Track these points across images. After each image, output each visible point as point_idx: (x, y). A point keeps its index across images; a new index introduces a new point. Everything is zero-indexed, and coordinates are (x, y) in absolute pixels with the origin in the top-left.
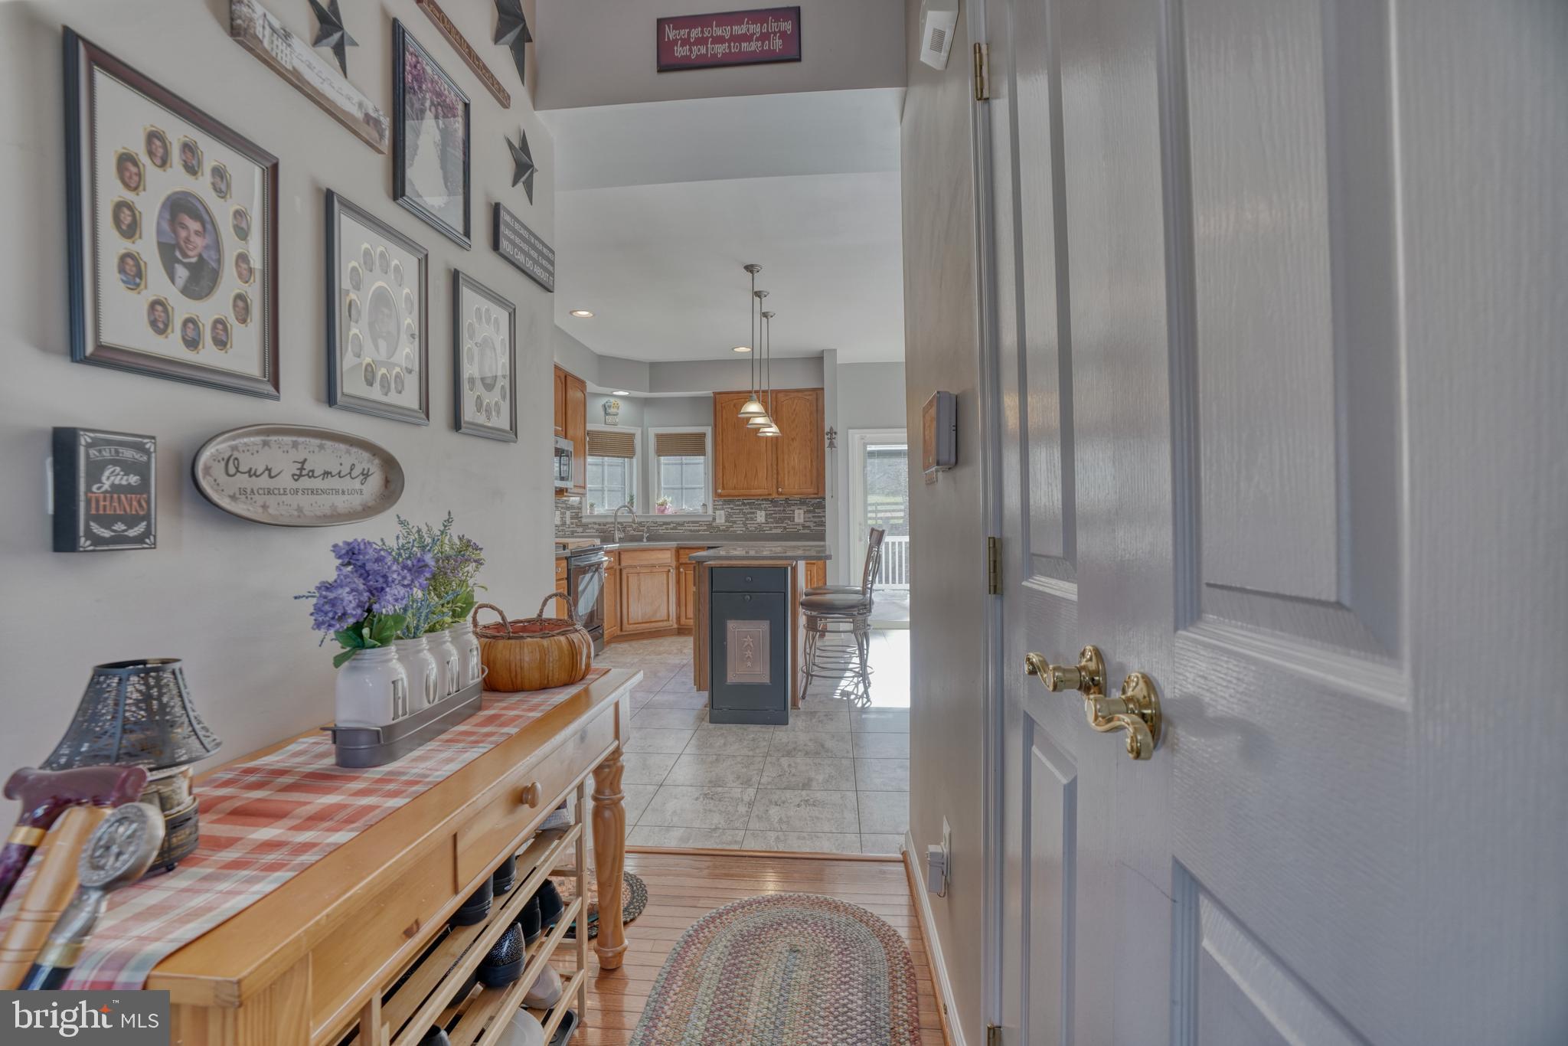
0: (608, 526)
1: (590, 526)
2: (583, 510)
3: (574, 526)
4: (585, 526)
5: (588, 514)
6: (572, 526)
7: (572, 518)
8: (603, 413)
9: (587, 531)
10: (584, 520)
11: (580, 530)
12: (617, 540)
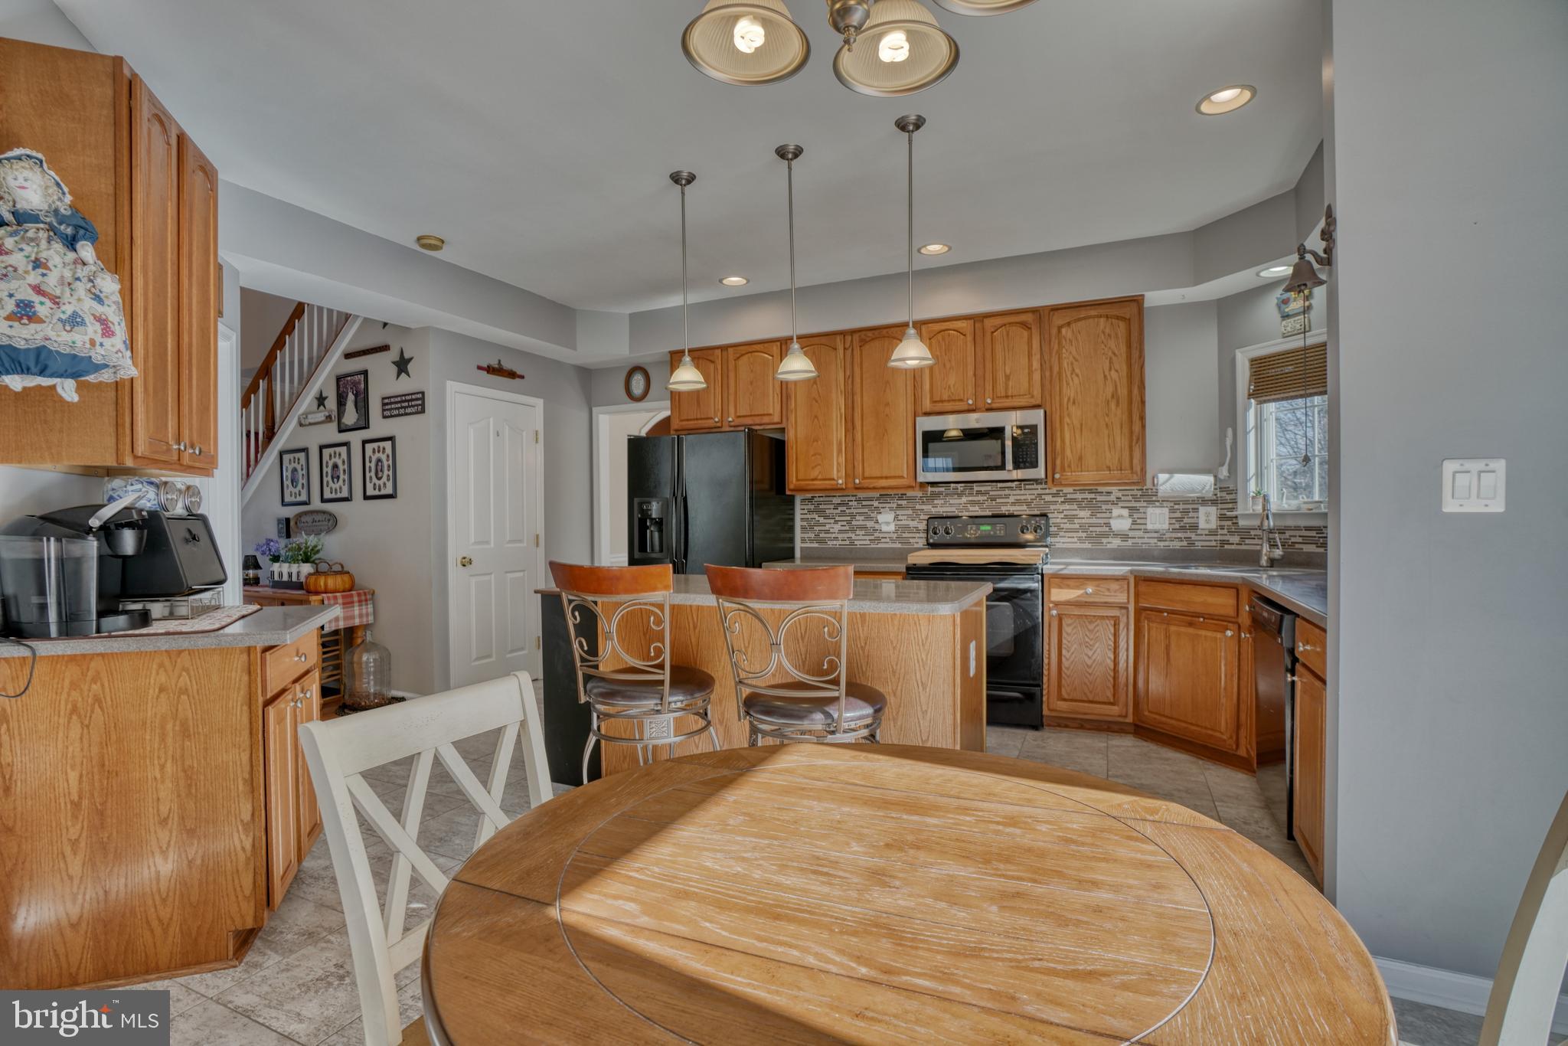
0: (1288, 534)
1: (1253, 533)
2: (1240, 505)
3: (1225, 532)
4: (1245, 534)
5: (1251, 512)
6: (1220, 532)
7: (1222, 517)
8: (1278, 317)
9: (1247, 541)
10: (1242, 523)
11: (1235, 539)
12: (1264, 561)
